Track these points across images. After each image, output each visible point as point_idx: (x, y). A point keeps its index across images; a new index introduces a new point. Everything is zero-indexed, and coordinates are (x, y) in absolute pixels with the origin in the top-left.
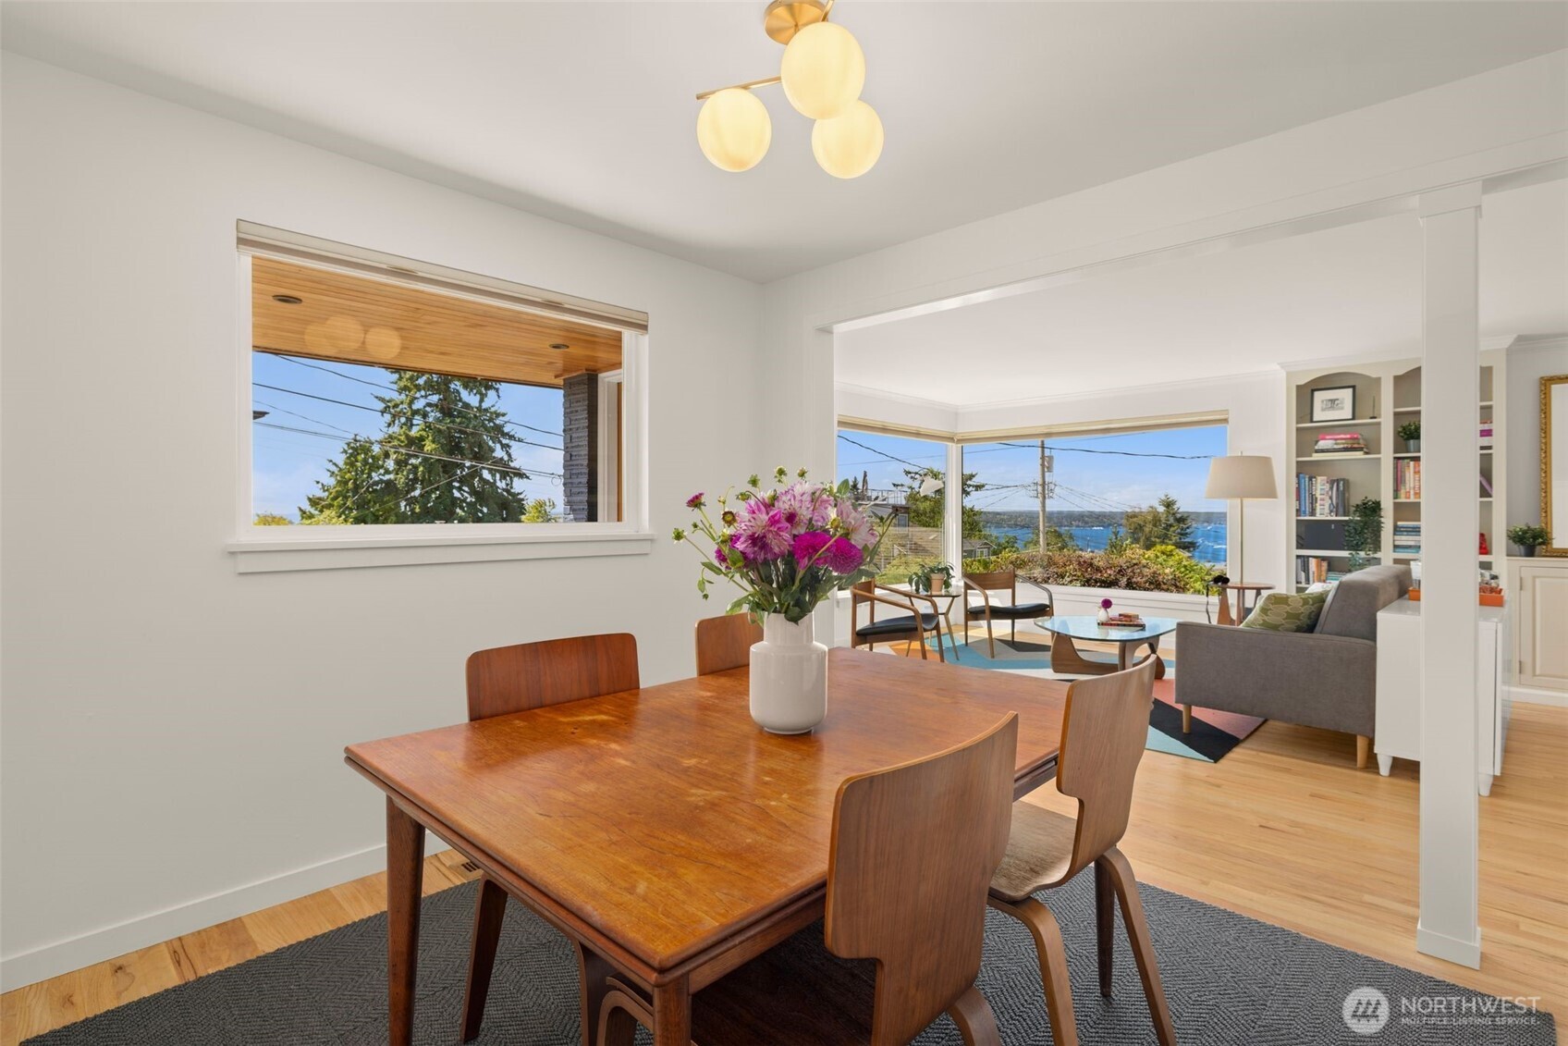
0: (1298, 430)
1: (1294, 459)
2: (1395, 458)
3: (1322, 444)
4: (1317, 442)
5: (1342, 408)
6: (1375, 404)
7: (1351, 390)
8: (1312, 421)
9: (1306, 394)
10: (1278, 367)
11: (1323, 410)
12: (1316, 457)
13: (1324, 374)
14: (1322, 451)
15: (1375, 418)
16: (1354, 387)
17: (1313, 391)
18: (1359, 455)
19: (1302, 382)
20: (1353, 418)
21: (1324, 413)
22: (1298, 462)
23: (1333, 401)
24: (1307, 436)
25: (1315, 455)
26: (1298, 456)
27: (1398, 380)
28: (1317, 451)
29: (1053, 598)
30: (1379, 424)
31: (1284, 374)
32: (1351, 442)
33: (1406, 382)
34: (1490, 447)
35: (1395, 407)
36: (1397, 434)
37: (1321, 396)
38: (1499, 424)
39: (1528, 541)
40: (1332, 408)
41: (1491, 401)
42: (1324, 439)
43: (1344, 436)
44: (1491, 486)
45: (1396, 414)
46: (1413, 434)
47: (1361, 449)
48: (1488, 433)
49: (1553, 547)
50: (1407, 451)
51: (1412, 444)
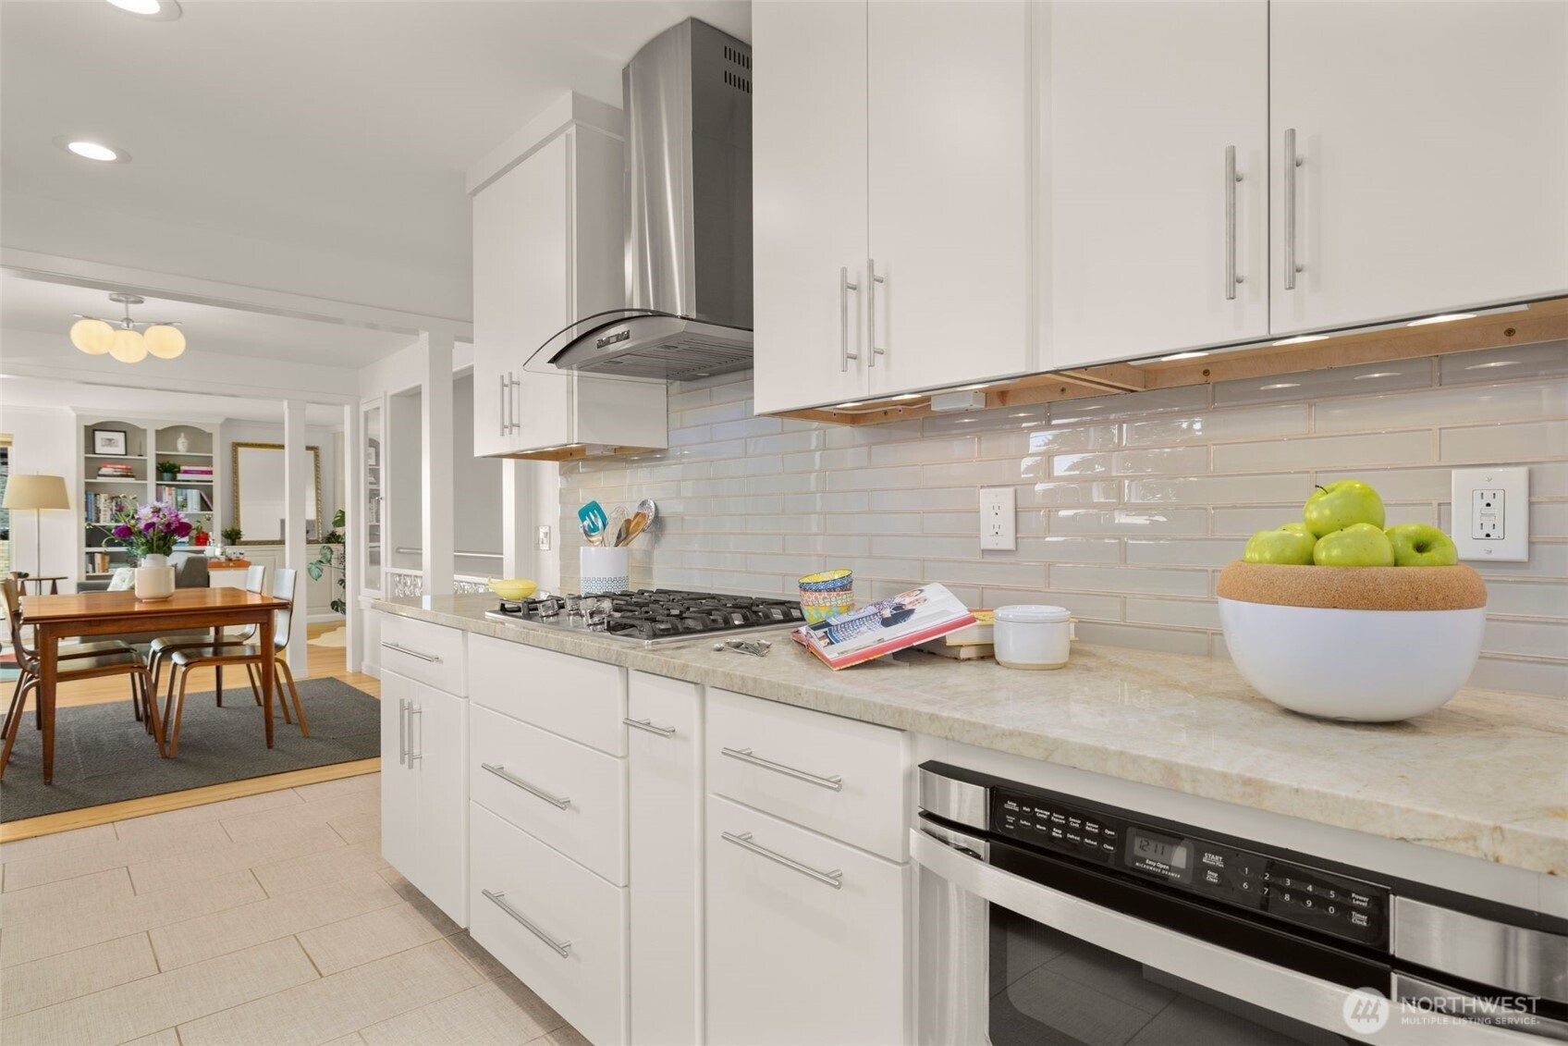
0: (86, 458)
1: (83, 481)
2: (158, 485)
3: (104, 471)
4: (100, 469)
5: (117, 446)
6: (142, 446)
7: (122, 434)
8: (95, 453)
9: (91, 430)
10: (70, 410)
11: (103, 446)
12: (100, 480)
13: (104, 420)
14: (105, 476)
15: (140, 456)
16: (125, 432)
17: (94, 430)
18: (130, 480)
19: (88, 424)
20: (126, 455)
21: (103, 448)
22: (86, 483)
23: (110, 440)
24: (93, 463)
25: (98, 478)
26: (86, 479)
27: (160, 433)
28: (100, 476)
30: (146, 460)
31: (74, 415)
32: (125, 471)
33: (166, 435)
34: (211, 481)
35: (157, 450)
36: (157, 468)
37: (99, 436)
38: (216, 468)
39: (232, 537)
40: (109, 445)
41: (211, 453)
42: (105, 467)
43: (119, 466)
44: (212, 502)
45: (157, 455)
46: (167, 469)
47: (133, 477)
48: (210, 473)
49: (242, 539)
50: (162, 480)
51: (166, 475)
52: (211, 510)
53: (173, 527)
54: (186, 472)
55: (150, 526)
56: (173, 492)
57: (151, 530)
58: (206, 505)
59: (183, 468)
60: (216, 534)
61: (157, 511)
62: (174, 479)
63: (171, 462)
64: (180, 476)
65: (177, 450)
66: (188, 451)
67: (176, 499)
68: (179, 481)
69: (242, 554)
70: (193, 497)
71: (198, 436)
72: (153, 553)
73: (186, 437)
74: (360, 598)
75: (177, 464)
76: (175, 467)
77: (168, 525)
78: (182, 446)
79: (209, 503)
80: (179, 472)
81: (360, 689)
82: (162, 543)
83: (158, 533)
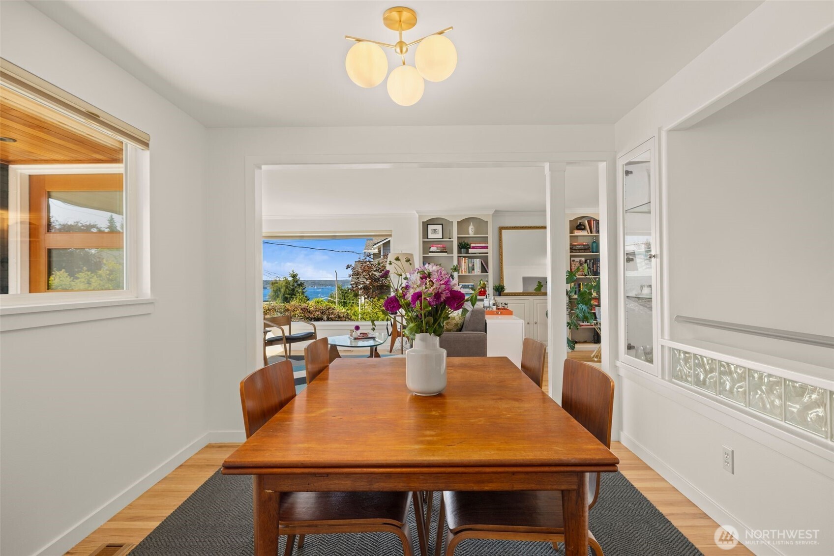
0: (423, 242)
1: (422, 255)
2: (458, 256)
3: (432, 249)
4: (430, 248)
5: (439, 234)
6: (451, 232)
7: (441, 226)
8: (428, 239)
9: (426, 225)
10: (415, 212)
11: (432, 234)
12: (430, 254)
13: (432, 218)
14: (432, 252)
15: (450, 238)
16: (442, 224)
17: (428, 225)
18: (445, 254)
19: (424, 221)
20: (443, 238)
21: (432, 235)
22: (423, 257)
23: (435, 230)
24: (427, 245)
25: (430, 253)
26: (423, 254)
27: (459, 223)
28: (430, 252)
29: (316, 329)
30: (453, 241)
31: (417, 216)
32: (442, 248)
33: (463, 224)
34: (487, 253)
35: (458, 235)
36: (458, 246)
37: (430, 227)
38: (490, 244)
39: (499, 290)
40: (436, 233)
41: (487, 234)
42: (433, 247)
43: (440, 246)
44: (488, 268)
45: (458, 237)
46: (464, 246)
47: (446, 252)
48: (486, 247)
49: (505, 292)
50: (461, 254)
51: (463, 250)
52: (487, 273)
53: (443, 298)
54: (474, 248)
55: (417, 296)
56: (467, 261)
57: (418, 303)
58: (484, 269)
59: (472, 245)
60: (490, 290)
61: (425, 276)
62: (467, 253)
63: (466, 242)
64: (471, 251)
65: (469, 234)
66: (474, 234)
67: (468, 265)
68: (470, 254)
69: (506, 304)
70: (477, 263)
71: (480, 223)
72: (422, 332)
73: (473, 225)
74: (618, 363)
75: (469, 243)
76: (468, 245)
77: (437, 295)
78: (471, 231)
79: (486, 267)
80: (470, 248)
81: (645, 495)
82: (431, 319)
83: (426, 307)
